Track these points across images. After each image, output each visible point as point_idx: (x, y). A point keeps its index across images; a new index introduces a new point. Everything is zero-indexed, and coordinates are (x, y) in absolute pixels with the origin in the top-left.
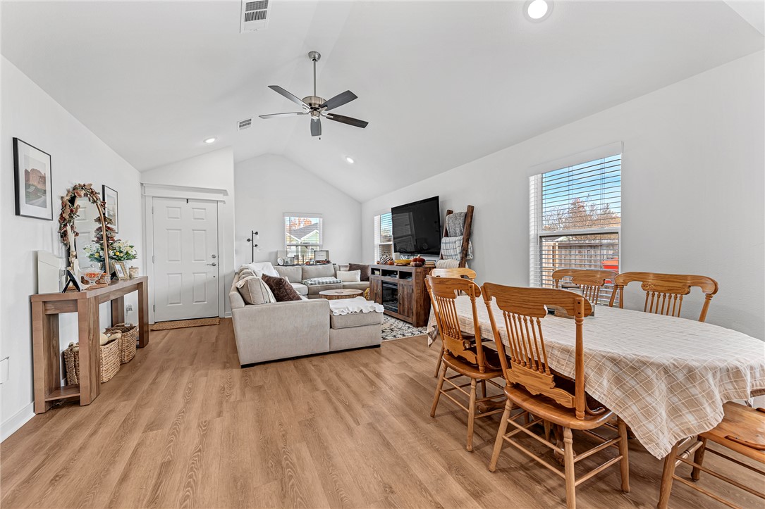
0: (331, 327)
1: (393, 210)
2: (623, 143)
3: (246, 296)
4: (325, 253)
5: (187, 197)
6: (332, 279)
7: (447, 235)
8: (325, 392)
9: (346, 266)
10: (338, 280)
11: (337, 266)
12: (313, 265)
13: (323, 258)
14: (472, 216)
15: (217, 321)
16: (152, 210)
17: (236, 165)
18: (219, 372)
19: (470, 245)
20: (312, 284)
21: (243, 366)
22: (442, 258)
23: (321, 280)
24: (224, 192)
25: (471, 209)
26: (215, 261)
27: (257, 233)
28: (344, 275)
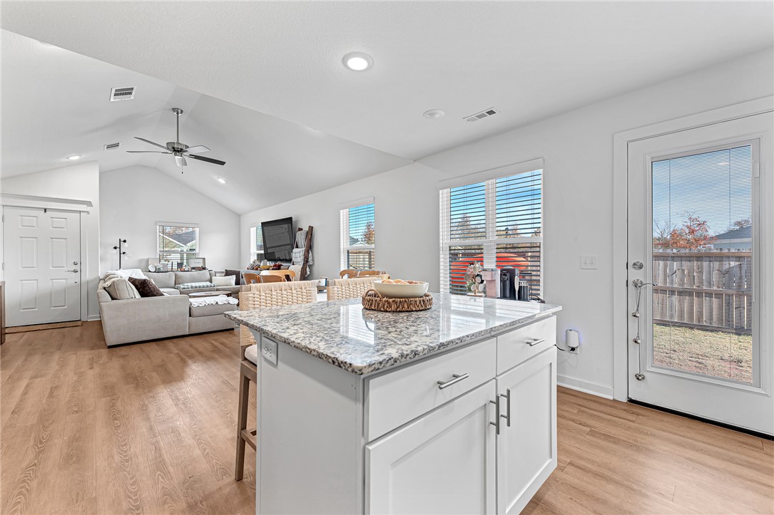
0: (190, 316)
1: (263, 224)
2: (374, 199)
3: (112, 294)
4: (201, 261)
5: (46, 207)
6: (208, 284)
7: (297, 247)
8: (178, 355)
9: (223, 272)
10: (212, 285)
11: (213, 272)
12: (188, 271)
13: (200, 265)
14: (312, 234)
15: (79, 323)
16: (3, 218)
17: (101, 174)
18: (87, 352)
19: (310, 254)
20: (184, 288)
21: (110, 347)
22: (293, 264)
23: (194, 284)
24: (89, 204)
25: (311, 228)
26: (77, 268)
27: (125, 241)
28: (219, 280)
